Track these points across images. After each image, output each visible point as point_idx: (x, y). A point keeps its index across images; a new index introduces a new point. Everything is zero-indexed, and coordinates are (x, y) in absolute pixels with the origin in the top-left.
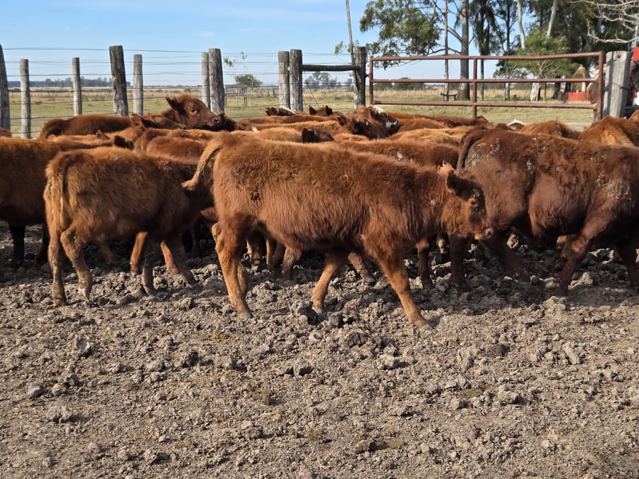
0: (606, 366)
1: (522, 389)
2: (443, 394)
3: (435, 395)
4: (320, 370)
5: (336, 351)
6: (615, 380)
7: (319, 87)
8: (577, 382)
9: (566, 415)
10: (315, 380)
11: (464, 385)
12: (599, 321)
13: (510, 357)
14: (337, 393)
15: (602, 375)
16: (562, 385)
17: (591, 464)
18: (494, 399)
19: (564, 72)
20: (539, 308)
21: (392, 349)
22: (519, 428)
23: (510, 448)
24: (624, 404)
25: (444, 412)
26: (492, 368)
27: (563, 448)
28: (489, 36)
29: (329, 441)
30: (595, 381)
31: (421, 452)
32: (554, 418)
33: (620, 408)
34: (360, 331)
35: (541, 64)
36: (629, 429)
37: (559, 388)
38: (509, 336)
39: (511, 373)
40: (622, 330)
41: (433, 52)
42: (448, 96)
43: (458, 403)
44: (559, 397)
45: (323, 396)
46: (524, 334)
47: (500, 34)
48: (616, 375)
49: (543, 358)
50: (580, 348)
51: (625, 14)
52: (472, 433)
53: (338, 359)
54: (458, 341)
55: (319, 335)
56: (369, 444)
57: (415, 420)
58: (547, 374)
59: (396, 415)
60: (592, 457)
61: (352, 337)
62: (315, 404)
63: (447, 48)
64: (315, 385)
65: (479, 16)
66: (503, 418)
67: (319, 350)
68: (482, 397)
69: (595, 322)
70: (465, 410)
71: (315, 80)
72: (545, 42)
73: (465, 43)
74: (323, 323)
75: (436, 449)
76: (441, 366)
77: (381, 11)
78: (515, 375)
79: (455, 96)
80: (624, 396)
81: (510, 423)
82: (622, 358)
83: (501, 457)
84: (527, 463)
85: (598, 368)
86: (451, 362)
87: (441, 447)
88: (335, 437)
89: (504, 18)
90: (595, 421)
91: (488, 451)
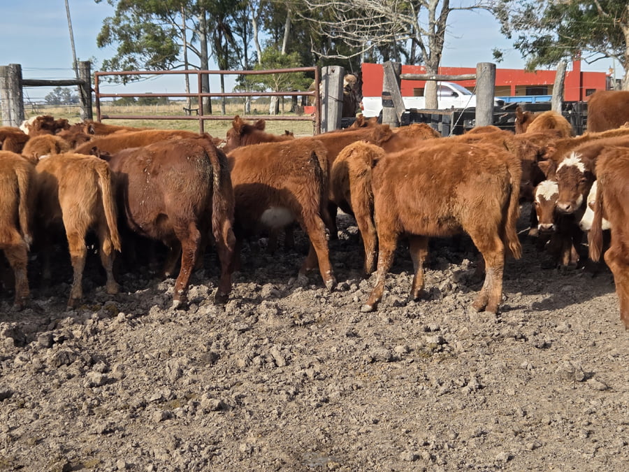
0: (310, 366)
1: (227, 395)
2: (147, 408)
3: (139, 409)
4: (20, 394)
5: (41, 373)
6: (317, 379)
7: (61, 103)
8: (281, 384)
9: (268, 417)
10: (14, 404)
11: (169, 397)
12: (309, 323)
13: (220, 364)
14: (37, 416)
15: (305, 375)
16: (266, 388)
17: (284, 463)
18: (198, 408)
19: (299, 86)
20: (253, 314)
21: (102, 366)
22: (219, 434)
23: (208, 456)
24: (323, 401)
25: (147, 426)
26: (201, 377)
27: (260, 450)
28: (228, 52)
29: (21, 467)
30: (298, 381)
31: (117, 469)
32: (255, 421)
33: (318, 406)
34: (69, 350)
35: (276, 79)
36: (324, 425)
37: (262, 391)
38: (221, 344)
39: (219, 381)
40: (329, 330)
41: (174, 68)
42: (190, 111)
43: (161, 415)
44: (261, 400)
45: (22, 420)
46: (236, 341)
47: (238, 50)
48: (318, 374)
49: (251, 363)
50: (286, 351)
51: (344, 32)
52: (171, 444)
53: (42, 380)
54: (170, 352)
55: (26, 357)
56: (62, 466)
57: (116, 437)
58: (253, 378)
59: (97, 434)
60: (285, 456)
61: (59, 356)
62: (11, 429)
63: (187, 64)
64: (13, 410)
65: (217, 32)
66: (205, 426)
67: (23, 373)
68: (186, 407)
69: (305, 324)
70: (168, 421)
71: (57, 96)
72: (278, 59)
73: (205, 59)
74: (31, 345)
75: (133, 464)
76: (149, 379)
77: (118, 27)
78: (222, 381)
79: (197, 110)
80: (324, 394)
81: (211, 431)
82: (325, 357)
83: (198, 465)
84: (223, 468)
85: (302, 369)
86: (160, 374)
87: (138, 462)
88: (28, 462)
89: (241, 35)
90: (294, 421)
91: (185, 461)
